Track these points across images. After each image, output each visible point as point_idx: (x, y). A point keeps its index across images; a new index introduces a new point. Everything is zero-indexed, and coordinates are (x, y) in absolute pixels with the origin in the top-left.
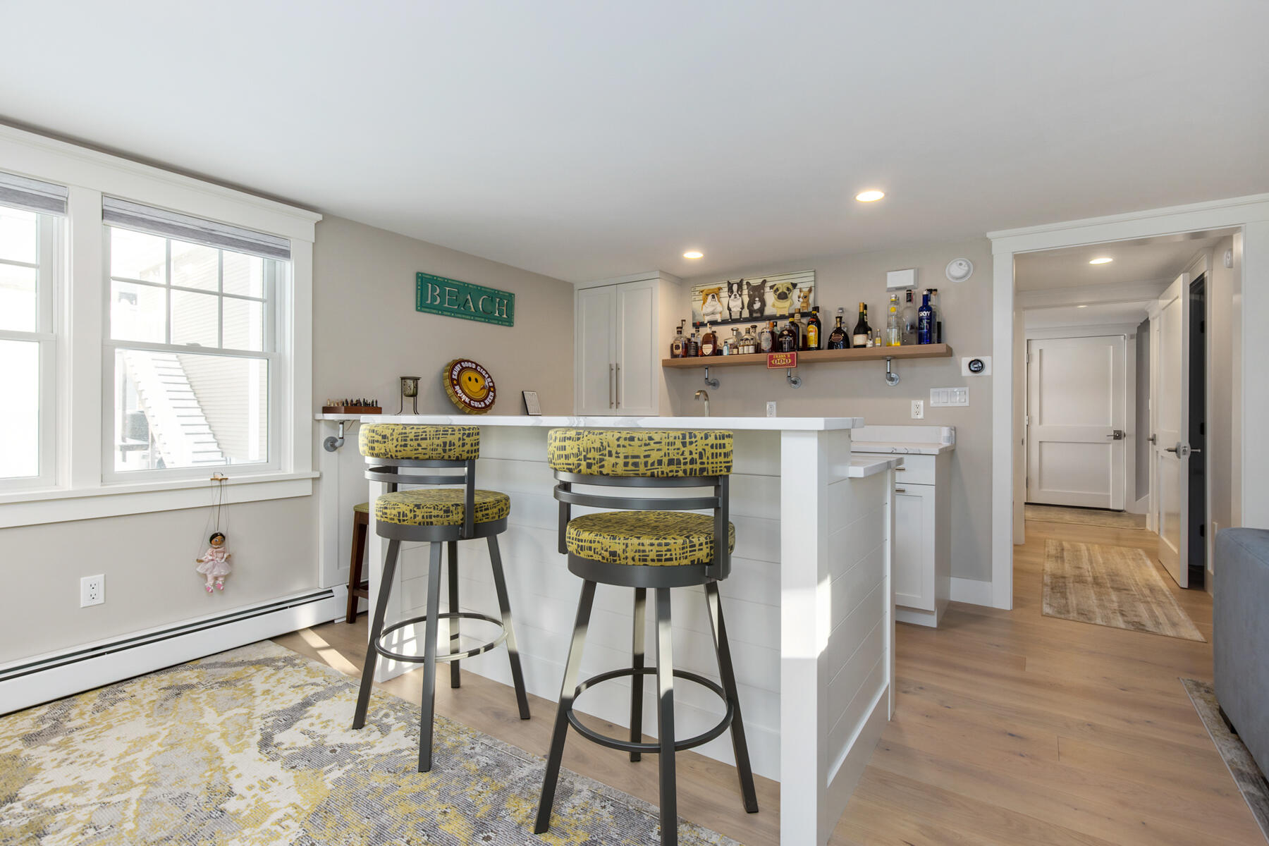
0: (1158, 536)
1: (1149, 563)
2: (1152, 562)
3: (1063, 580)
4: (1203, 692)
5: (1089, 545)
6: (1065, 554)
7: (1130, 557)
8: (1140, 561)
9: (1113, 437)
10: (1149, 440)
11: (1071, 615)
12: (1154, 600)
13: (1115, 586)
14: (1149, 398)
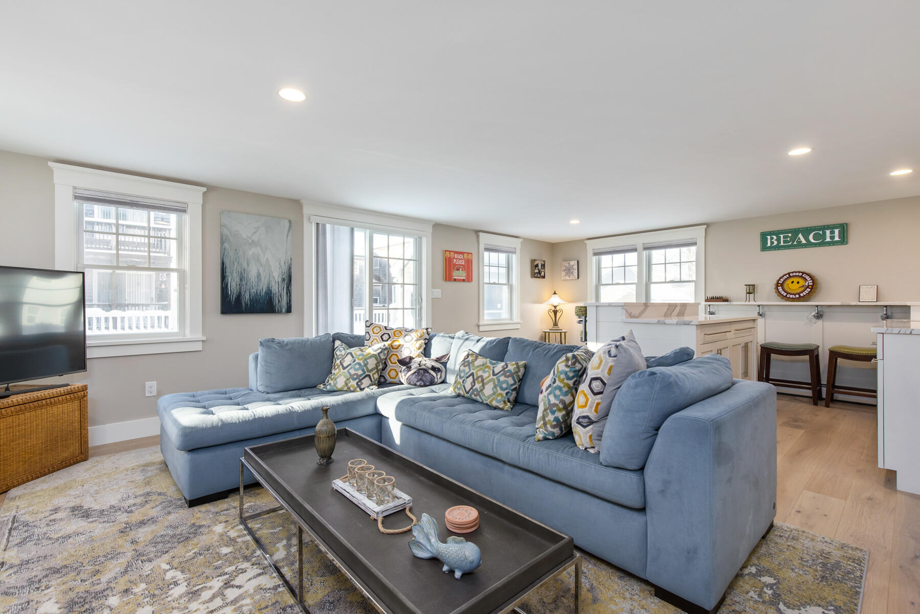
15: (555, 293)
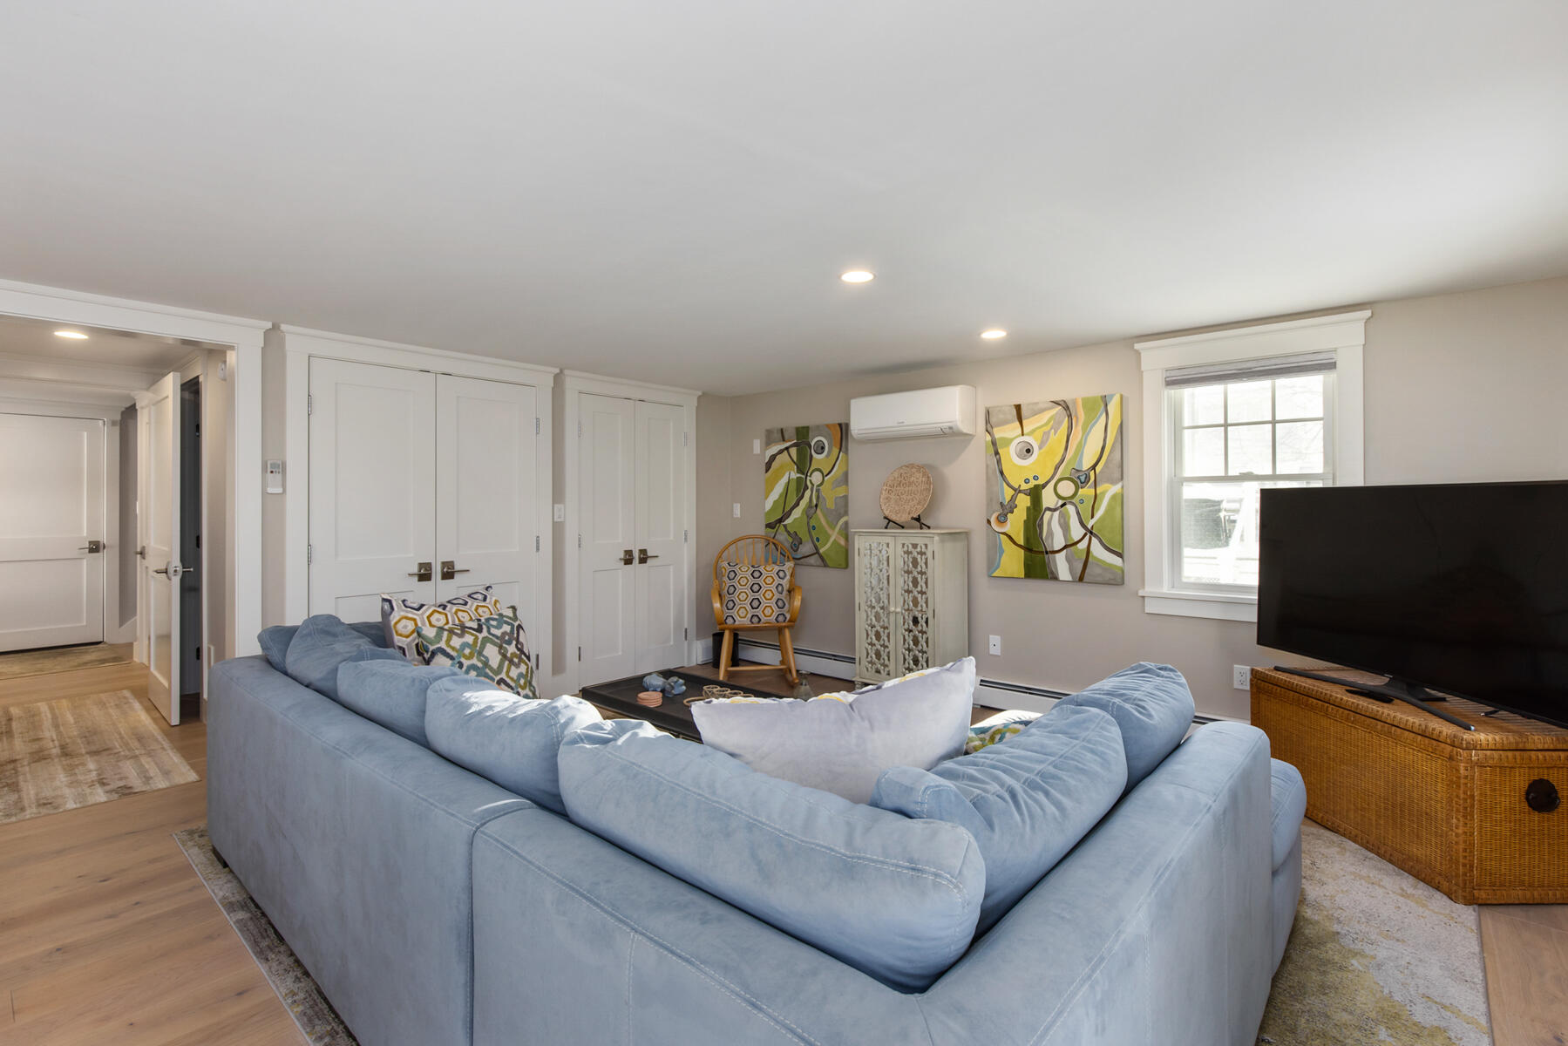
0: (148, 668)
1: (137, 705)
2: (141, 703)
3: (12, 766)
4: (197, 839)
5: (54, 703)
6: (14, 725)
7: (112, 704)
8: (125, 706)
9: (87, 550)
10: (137, 553)
11: (28, 812)
12: (143, 752)
13: (94, 748)
14: (136, 500)
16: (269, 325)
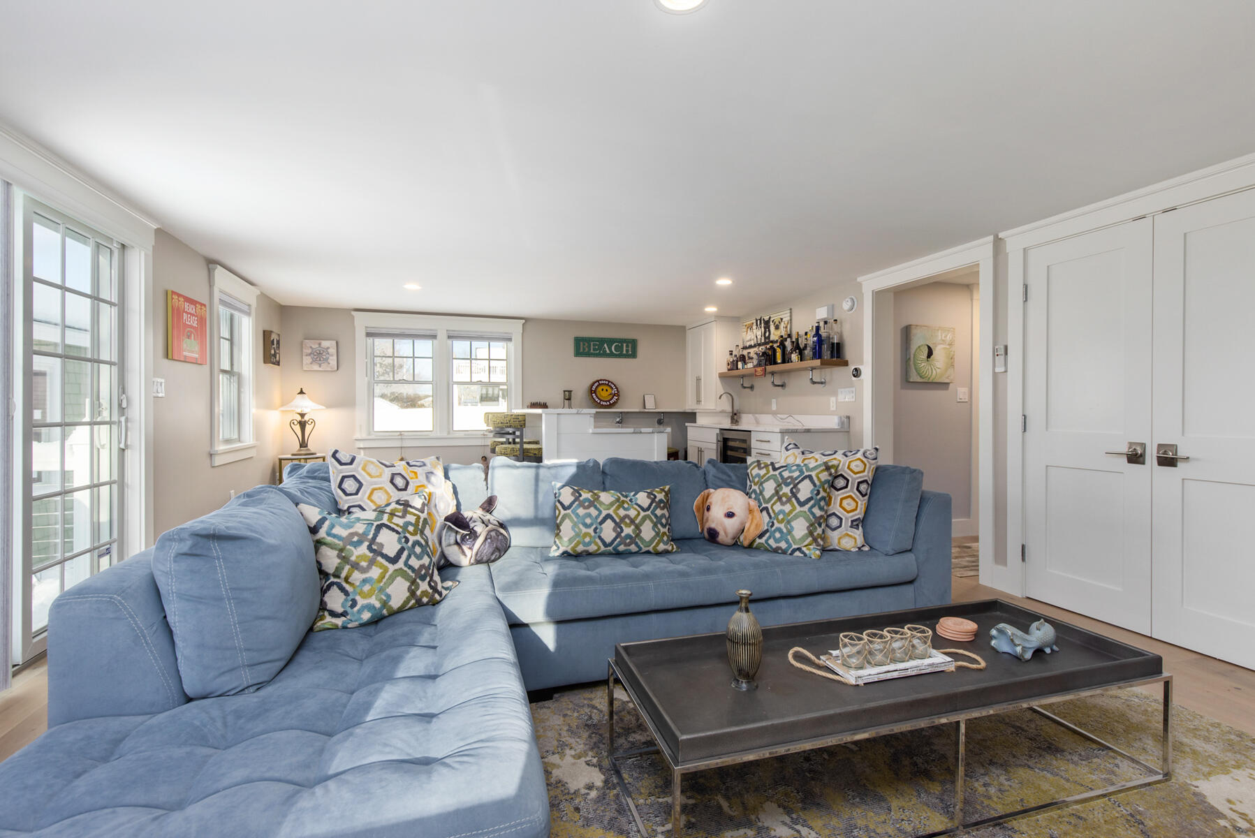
15: (302, 392)
16: (991, 238)
